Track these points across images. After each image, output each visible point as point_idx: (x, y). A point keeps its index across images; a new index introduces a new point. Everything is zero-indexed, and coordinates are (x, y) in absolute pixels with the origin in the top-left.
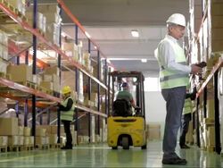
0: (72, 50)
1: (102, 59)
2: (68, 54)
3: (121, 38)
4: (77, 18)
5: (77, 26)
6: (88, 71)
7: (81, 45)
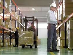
0: (14, 14)
1: (23, 17)
2: (13, 15)
3: (29, 11)
4: (16, 4)
5: (16, 6)
6: (19, 21)
7: (17, 12)
